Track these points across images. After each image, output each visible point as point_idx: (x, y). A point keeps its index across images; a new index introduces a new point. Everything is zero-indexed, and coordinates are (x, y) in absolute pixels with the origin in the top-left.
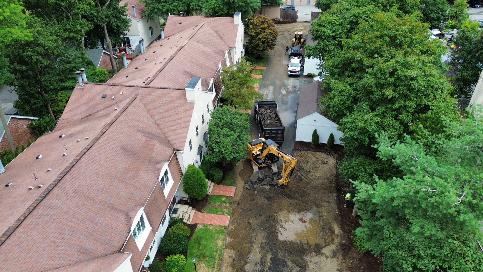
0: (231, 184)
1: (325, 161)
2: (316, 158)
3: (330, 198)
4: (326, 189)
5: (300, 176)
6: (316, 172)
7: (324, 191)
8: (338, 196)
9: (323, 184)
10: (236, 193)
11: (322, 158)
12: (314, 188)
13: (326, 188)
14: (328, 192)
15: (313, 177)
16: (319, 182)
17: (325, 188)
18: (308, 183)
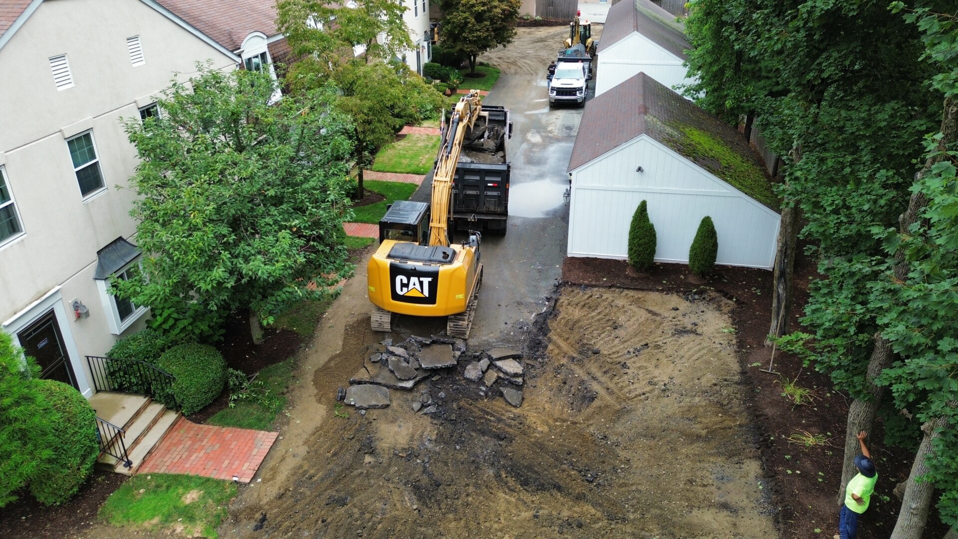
0: (260, 420)
1: (687, 322)
2: (650, 312)
3: (730, 486)
4: (706, 439)
5: (582, 382)
6: (651, 367)
7: (697, 448)
8: (769, 474)
9: (690, 414)
10: (271, 463)
11: (673, 313)
12: (649, 433)
13: (704, 432)
14: (719, 454)
15: (640, 387)
16: (671, 405)
17: (699, 437)
18: (620, 414)
